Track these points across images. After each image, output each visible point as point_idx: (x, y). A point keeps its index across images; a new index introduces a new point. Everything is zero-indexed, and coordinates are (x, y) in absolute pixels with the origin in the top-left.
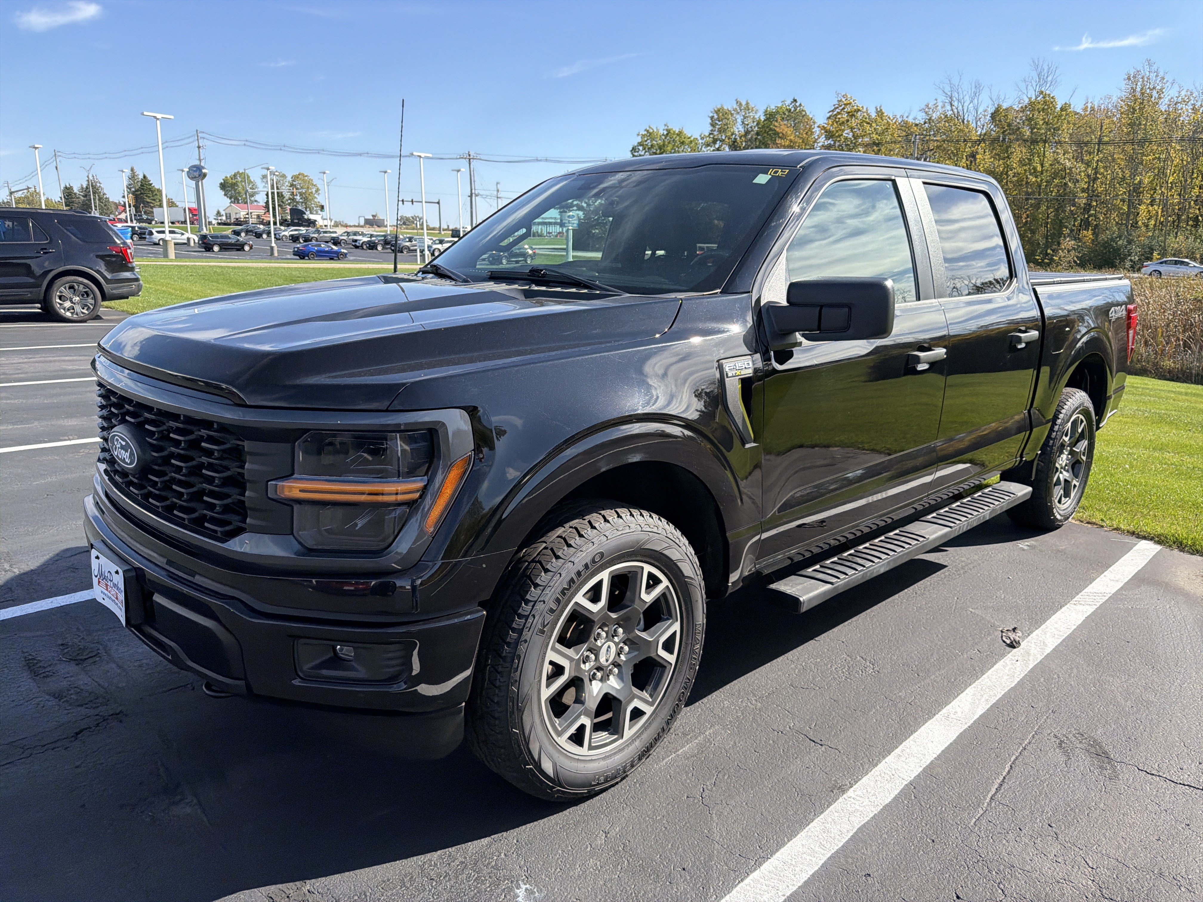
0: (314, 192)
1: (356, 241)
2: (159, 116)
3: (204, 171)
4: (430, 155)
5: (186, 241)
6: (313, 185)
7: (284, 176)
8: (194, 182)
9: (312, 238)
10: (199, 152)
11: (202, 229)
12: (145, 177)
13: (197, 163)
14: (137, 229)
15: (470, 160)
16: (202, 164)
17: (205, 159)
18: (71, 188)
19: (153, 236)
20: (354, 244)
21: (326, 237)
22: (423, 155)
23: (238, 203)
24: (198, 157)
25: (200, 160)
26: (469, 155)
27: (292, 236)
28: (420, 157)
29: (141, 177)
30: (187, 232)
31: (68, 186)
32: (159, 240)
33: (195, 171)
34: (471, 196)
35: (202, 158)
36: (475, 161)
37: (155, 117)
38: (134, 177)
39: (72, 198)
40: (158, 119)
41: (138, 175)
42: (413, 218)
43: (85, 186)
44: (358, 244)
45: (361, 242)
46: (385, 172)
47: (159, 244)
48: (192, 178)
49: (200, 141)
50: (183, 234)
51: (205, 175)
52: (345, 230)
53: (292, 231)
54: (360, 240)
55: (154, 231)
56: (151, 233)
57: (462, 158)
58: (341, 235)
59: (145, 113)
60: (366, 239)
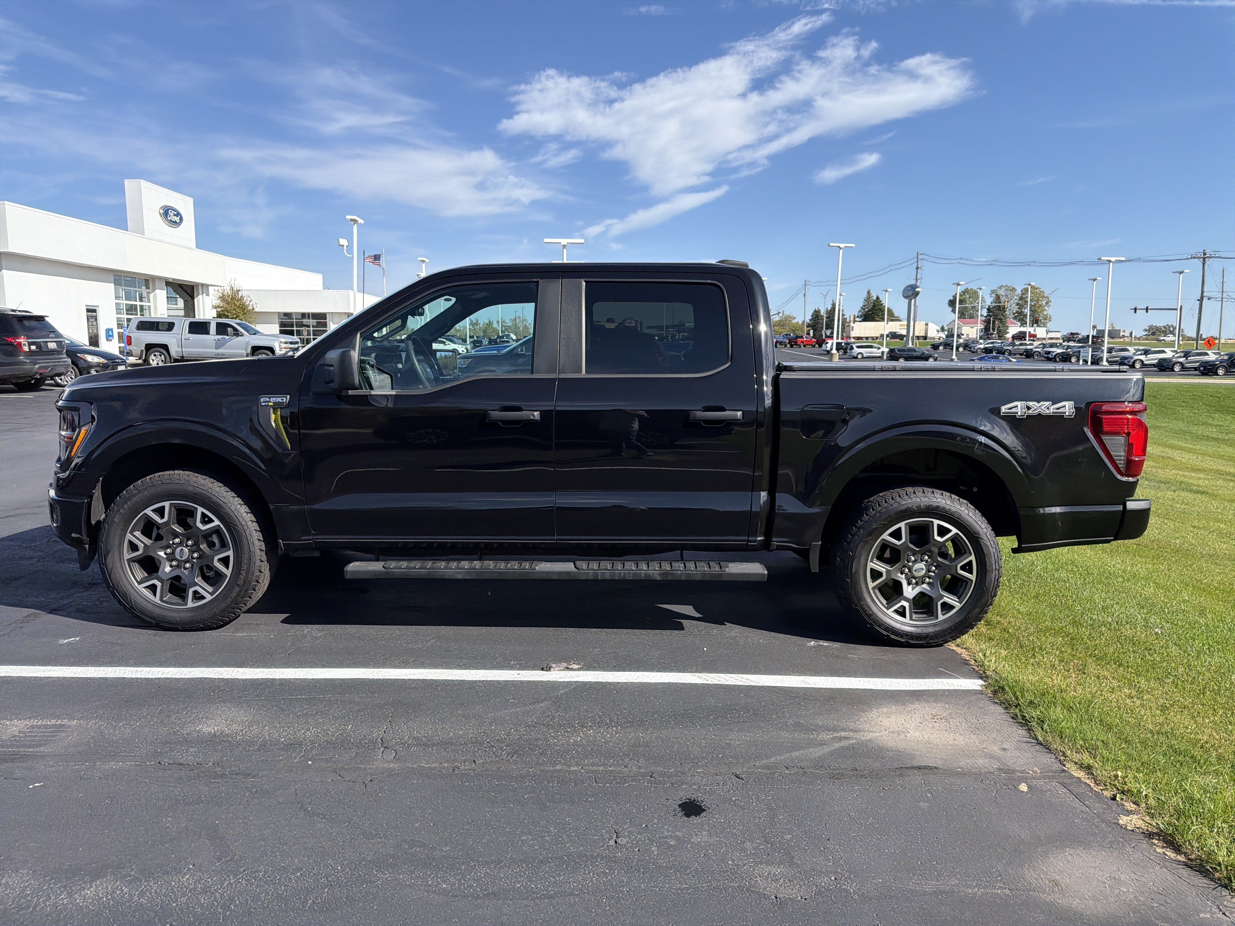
0: (1044, 304)
1: (1049, 353)
2: (842, 246)
3: (917, 290)
4: (1123, 259)
5: (880, 355)
6: (1044, 297)
7: (1014, 290)
8: (907, 301)
9: (1005, 351)
10: (917, 272)
11: (908, 344)
12: (878, 298)
13: (913, 282)
14: (843, 344)
15: (1204, 259)
16: (918, 284)
17: (921, 279)
18: (819, 311)
19: (853, 351)
20: (1046, 356)
21: (1021, 349)
22: (1113, 259)
23: (965, 318)
24: (915, 277)
25: (917, 280)
26: (1205, 254)
27: (986, 349)
28: (1110, 261)
29: (875, 298)
30: (883, 346)
31: (817, 310)
32: (858, 354)
33: (909, 290)
34: (1201, 300)
35: (918, 278)
36: (1211, 260)
37: (839, 247)
38: (869, 299)
39: (818, 320)
40: (841, 248)
41: (873, 296)
42: (1165, 327)
43: (829, 309)
44: (1050, 356)
45: (1055, 353)
46: (1095, 280)
47: (856, 358)
48: (905, 297)
49: (919, 262)
50: (879, 348)
51: (917, 294)
52: (1040, 342)
53: (988, 344)
54: (1053, 352)
55: (854, 346)
56: (852, 348)
57: (1194, 258)
58: (1036, 347)
59: (831, 244)
60: (1060, 351)
